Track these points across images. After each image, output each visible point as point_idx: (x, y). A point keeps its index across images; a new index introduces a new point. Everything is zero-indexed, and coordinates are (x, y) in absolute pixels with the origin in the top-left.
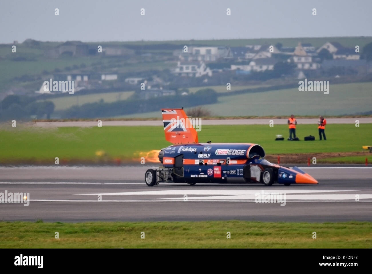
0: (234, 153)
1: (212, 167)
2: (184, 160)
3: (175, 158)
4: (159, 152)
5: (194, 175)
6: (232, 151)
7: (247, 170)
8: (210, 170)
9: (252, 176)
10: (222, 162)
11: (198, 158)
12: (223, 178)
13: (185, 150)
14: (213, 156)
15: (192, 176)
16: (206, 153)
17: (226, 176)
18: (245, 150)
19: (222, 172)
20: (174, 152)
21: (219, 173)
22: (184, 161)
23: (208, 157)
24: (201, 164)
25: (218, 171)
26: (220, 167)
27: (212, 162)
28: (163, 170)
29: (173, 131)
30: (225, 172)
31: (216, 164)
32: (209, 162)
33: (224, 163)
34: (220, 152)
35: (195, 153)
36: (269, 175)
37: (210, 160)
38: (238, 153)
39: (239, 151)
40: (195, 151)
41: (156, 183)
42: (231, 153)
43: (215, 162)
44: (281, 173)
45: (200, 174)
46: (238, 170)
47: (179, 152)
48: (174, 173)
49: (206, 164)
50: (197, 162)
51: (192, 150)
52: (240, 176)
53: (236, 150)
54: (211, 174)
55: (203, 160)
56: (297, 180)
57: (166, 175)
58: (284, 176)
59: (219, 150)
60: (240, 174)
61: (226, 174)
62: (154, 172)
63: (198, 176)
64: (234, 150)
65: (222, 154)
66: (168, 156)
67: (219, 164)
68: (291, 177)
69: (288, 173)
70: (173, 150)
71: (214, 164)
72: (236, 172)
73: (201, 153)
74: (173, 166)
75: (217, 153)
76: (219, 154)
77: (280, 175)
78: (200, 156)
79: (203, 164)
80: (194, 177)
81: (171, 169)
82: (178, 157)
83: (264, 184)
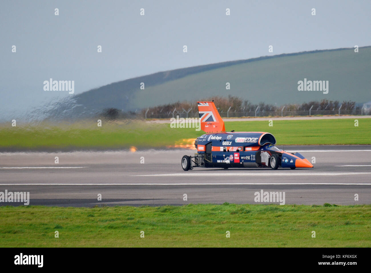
0: (249, 141)
1: (233, 153)
2: (212, 147)
3: (206, 145)
4: (195, 139)
5: (220, 161)
6: (247, 139)
7: (258, 156)
8: (231, 156)
9: (262, 161)
10: (240, 149)
11: (222, 146)
12: (241, 163)
13: (213, 138)
14: (234, 144)
15: (219, 161)
16: (228, 141)
17: (243, 161)
18: (257, 138)
19: (240, 158)
20: (205, 140)
21: (238, 158)
22: (212, 149)
23: (229, 144)
24: (225, 150)
25: (237, 157)
26: (239, 153)
27: (232, 149)
28: (197, 156)
29: (206, 121)
30: (242, 158)
31: (236, 150)
32: (231, 149)
33: (241, 150)
34: (239, 140)
35: (221, 141)
36: (274, 160)
37: (231, 147)
38: (252, 141)
39: (253, 139)
40: (220, 139)
41: (191, 168)
42: (247, 141)
43: (235, 149)
44: (284, 158)
45: (224, 160)
46: (252, 156)
47: (209, 140)
48: (205, 159)
49: (228, 150)
50: (222, 149)
51: (218, 138)
52: (253, 161)
53: (250, 138)
54: (232, 160)
55: (226, 147)
56: (296, 165)
57: (200, 160)
58: (286, 161)
59: (238, 138)
60: (253, 160)
61: (243, 159)
62: (189, 158)
63: (223, 161)
64: (249, 138)
65: (240, 142)
66: (201, 143)
67: (238, 151)
68: (292, 161)
69: (289, 158)
70: (204, 138)
71: (234, 150)
72: (250, 158)
73: (225, 141)
74: (204, 153)
75: (236, 141)
76: (238, 142)
77: (283, 160)
78: (224, 143)
79: (226, 150)
80: (220, 162)
81: (204, 155)
82: (208, 144)
83: (271, 169)
